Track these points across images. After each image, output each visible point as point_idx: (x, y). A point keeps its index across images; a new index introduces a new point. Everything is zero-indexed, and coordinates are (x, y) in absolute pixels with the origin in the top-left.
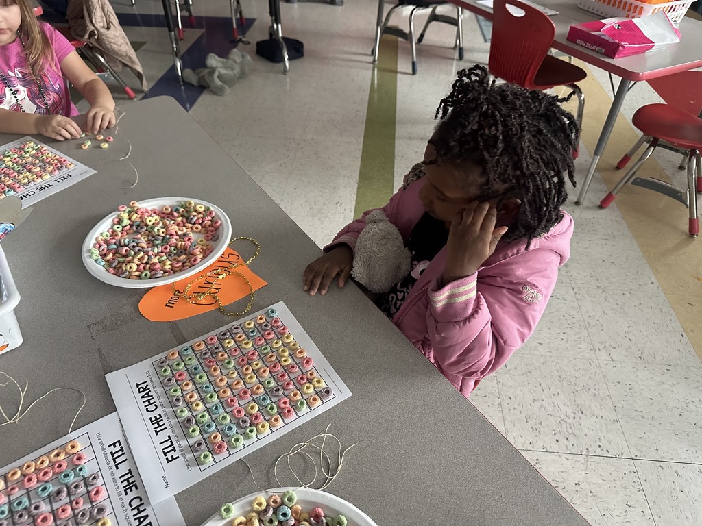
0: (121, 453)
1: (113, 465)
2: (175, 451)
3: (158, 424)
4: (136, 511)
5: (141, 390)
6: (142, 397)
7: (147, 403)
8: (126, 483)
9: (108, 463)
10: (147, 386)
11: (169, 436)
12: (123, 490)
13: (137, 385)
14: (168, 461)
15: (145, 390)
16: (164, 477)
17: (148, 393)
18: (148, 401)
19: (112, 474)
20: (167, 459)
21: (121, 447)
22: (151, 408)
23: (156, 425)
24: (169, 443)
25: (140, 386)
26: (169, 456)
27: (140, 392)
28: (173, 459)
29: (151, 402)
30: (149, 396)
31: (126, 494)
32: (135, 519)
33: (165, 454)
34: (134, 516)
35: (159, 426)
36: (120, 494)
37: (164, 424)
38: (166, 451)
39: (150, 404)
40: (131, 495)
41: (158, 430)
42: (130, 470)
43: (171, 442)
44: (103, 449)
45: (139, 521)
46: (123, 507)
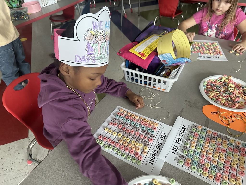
0: (164, 137)
1: (160, 138)
2: (176, 151)
3: (179, 141)
4: (154, 154)
5: (183, 128)
6: (182, 130)
7: (181, 133)
8: (158, 145)
9: (159, 137)
10: (185, 128)
11: (178, 146)
12: (156, 146)
13: (183, 126)
14: (172, 152)
15: (184, 129)
16: (167, 154)
17: (184, 130)
18: (182, 132)
19: (158, 140)
20: (172, 151)
21: (165, 136)
22: (181, 135)
23: (178, 140)
24: (176, 148)
25: (184, 127)
26: (173, 151)
27: (182, 128)
28: (173, 153)
29: (183, 133)
30: (183, 131)
31: (156, 148)
32: (152, 156)
33: (173, 149)
34: (153, 155)
35: (178, 141)
36: (155, 146)
37: (180, 142)
38: (174, 149)
39: (182, 134)
40: (157, 149)
41: (177, 142)
42: (162, 143)
43: (177, 148)
44: (161, 132)
45: (153, 157)
46: (153, 150)
